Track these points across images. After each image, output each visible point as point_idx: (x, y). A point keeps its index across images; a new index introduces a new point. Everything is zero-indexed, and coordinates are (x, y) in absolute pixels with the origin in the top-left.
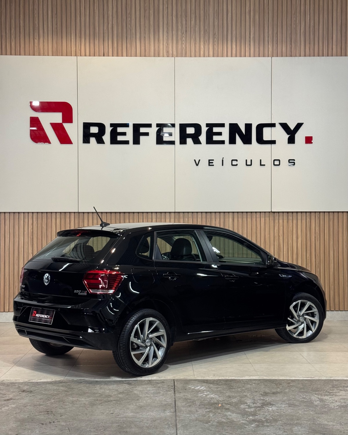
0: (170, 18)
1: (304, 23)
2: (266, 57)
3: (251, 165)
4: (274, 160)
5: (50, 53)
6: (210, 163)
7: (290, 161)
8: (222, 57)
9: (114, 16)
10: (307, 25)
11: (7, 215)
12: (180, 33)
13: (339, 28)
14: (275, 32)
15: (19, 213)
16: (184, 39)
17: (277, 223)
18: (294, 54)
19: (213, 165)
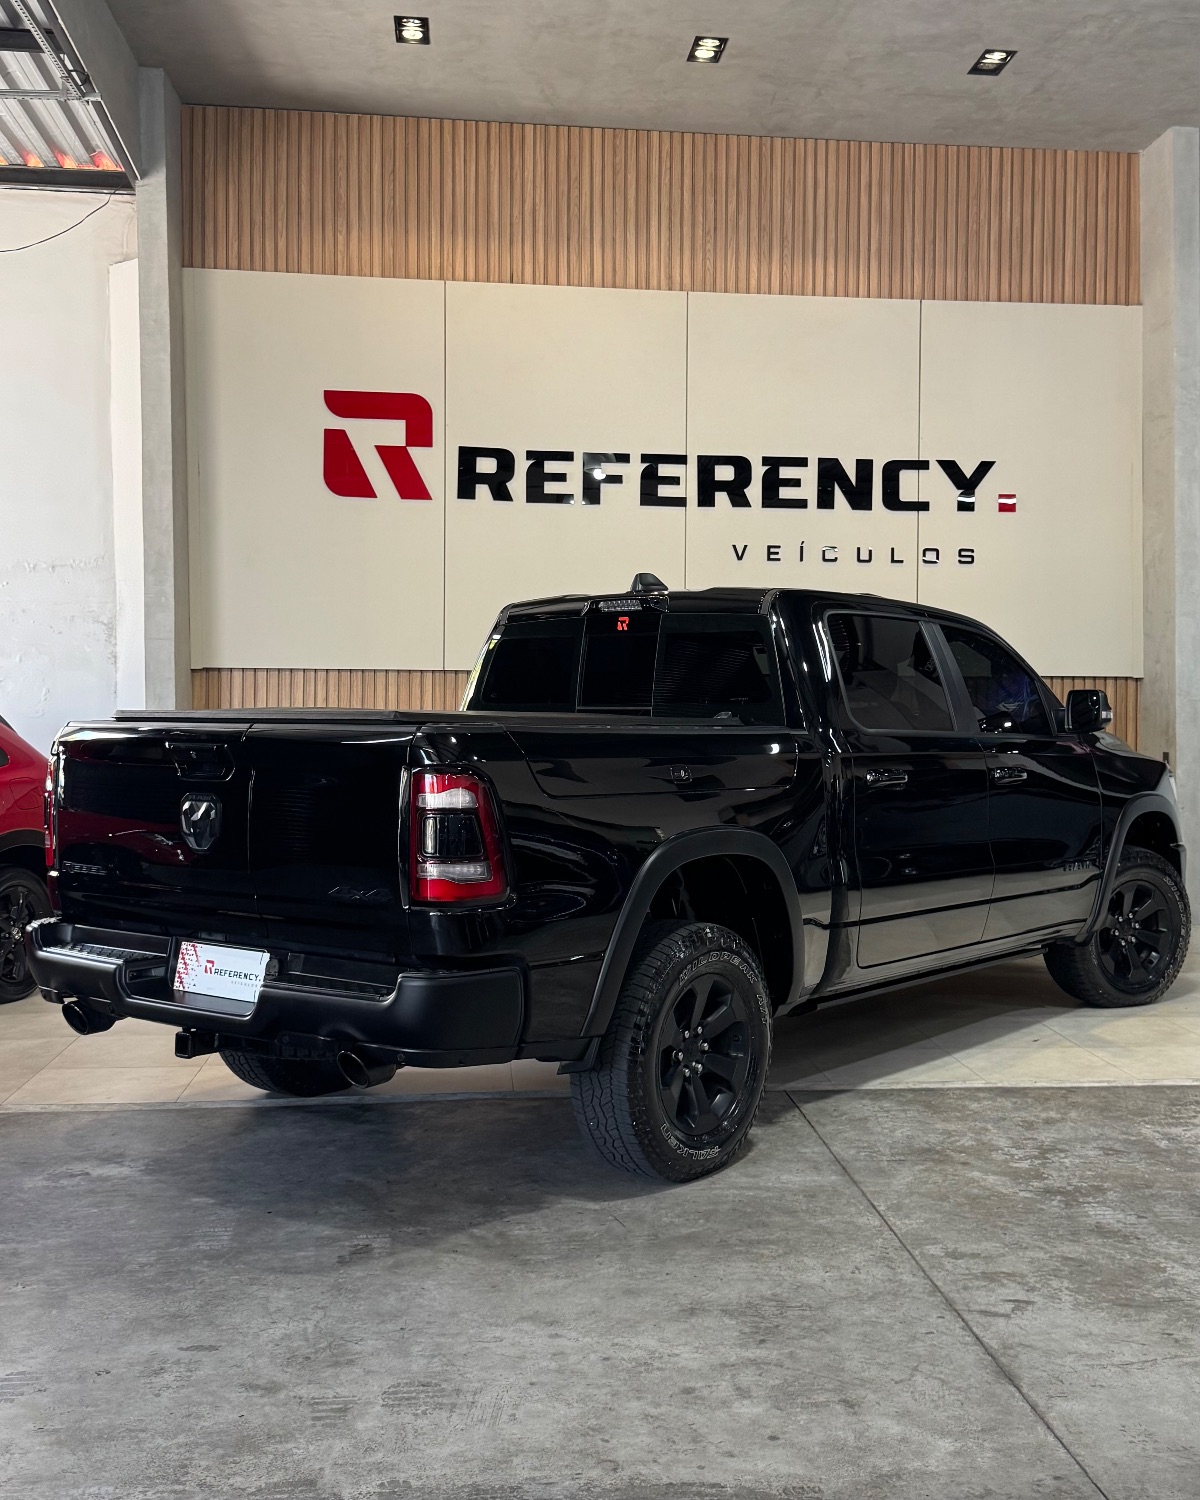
0: (676, 193)
1: (997, 222)
2: (907, 298)
3: (870, 560)
4: (925, 551)
5: (377, 270)
6: (772, 553)
7: (963, 553)
8: (803, 294)
9: (538, 185)
10: (1004, 225)
11: (262, 676)
12: (699, 232)
13: (1079, 237)
14: (929, 237)
15: (291, 670)
16: (709, 246)
18: (974, 296)
19: (779, 560)
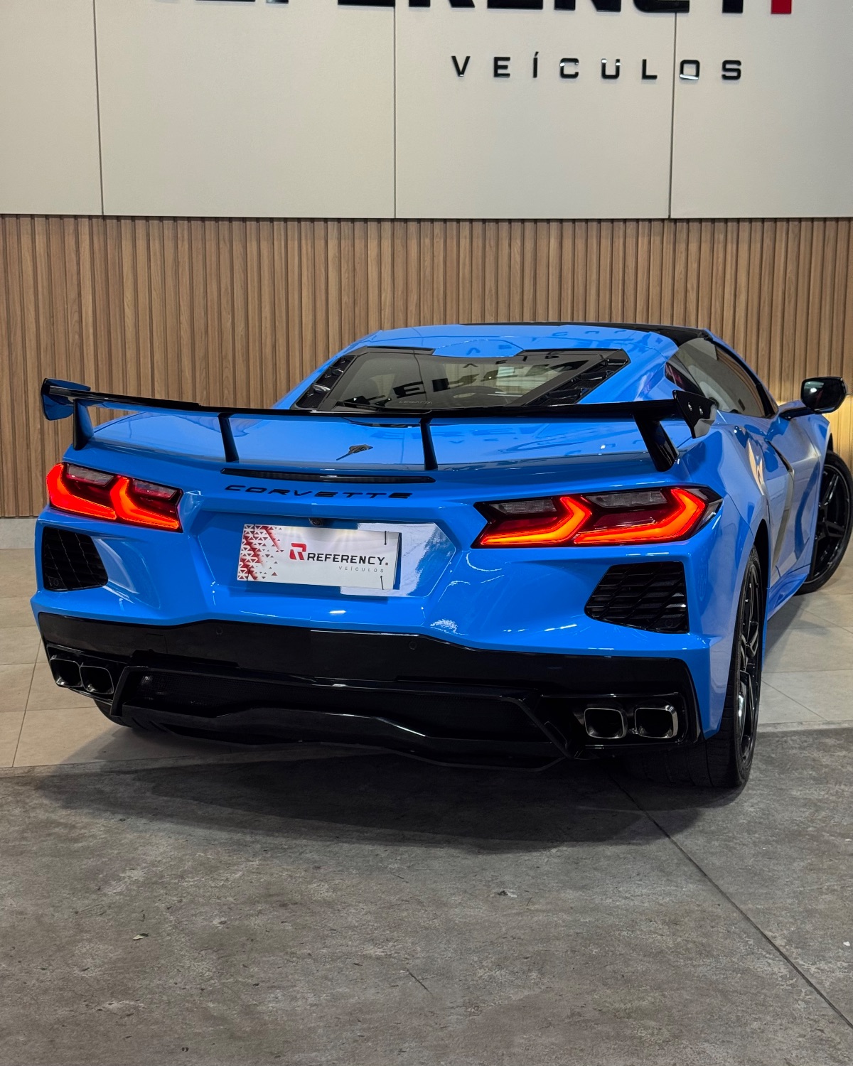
4: (683, 63)
6: (499, 67)
17: (681, 253)
19: (508, 75)
